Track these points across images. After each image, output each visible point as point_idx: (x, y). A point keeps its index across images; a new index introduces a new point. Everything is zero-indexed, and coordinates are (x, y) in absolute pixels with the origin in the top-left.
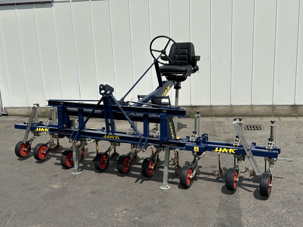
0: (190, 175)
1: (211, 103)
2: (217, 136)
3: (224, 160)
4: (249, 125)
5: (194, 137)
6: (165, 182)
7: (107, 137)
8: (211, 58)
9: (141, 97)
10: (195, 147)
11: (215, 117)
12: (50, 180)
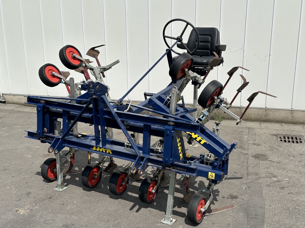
0: (202, 207)
1: (241, 104)
2: (244, 149)
3: (249, 187)
4: (287, 135)
5: (210, 157)
6: (169, 215)
7: (96, 149)
8: (245, 50)
9: (148, 95)
10: (210, 173)
11: (245, 120)
12: (18, 201)
